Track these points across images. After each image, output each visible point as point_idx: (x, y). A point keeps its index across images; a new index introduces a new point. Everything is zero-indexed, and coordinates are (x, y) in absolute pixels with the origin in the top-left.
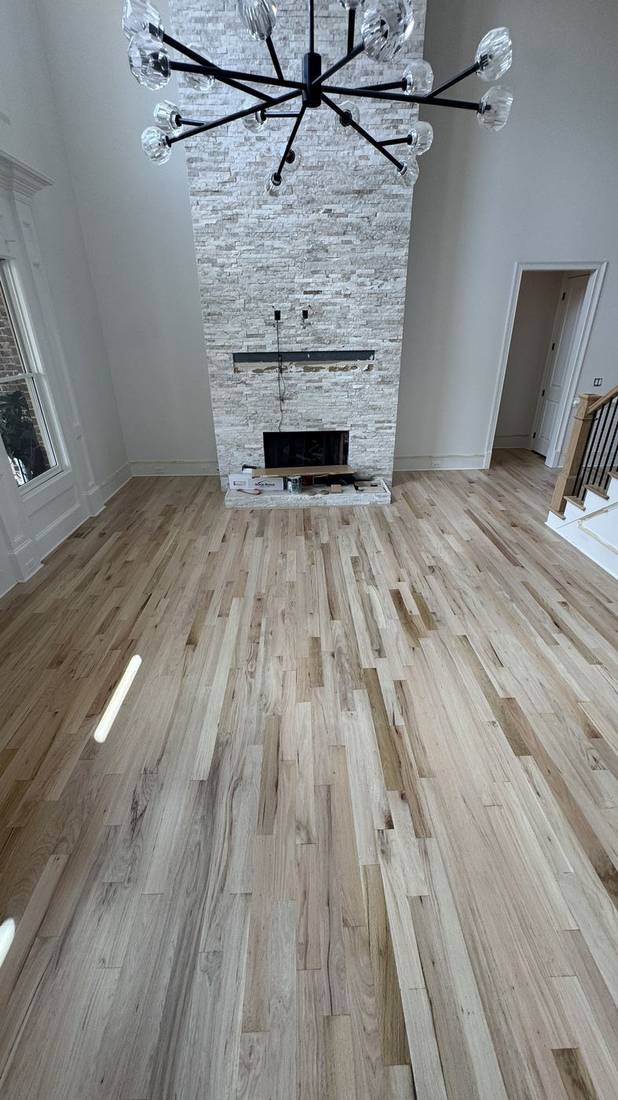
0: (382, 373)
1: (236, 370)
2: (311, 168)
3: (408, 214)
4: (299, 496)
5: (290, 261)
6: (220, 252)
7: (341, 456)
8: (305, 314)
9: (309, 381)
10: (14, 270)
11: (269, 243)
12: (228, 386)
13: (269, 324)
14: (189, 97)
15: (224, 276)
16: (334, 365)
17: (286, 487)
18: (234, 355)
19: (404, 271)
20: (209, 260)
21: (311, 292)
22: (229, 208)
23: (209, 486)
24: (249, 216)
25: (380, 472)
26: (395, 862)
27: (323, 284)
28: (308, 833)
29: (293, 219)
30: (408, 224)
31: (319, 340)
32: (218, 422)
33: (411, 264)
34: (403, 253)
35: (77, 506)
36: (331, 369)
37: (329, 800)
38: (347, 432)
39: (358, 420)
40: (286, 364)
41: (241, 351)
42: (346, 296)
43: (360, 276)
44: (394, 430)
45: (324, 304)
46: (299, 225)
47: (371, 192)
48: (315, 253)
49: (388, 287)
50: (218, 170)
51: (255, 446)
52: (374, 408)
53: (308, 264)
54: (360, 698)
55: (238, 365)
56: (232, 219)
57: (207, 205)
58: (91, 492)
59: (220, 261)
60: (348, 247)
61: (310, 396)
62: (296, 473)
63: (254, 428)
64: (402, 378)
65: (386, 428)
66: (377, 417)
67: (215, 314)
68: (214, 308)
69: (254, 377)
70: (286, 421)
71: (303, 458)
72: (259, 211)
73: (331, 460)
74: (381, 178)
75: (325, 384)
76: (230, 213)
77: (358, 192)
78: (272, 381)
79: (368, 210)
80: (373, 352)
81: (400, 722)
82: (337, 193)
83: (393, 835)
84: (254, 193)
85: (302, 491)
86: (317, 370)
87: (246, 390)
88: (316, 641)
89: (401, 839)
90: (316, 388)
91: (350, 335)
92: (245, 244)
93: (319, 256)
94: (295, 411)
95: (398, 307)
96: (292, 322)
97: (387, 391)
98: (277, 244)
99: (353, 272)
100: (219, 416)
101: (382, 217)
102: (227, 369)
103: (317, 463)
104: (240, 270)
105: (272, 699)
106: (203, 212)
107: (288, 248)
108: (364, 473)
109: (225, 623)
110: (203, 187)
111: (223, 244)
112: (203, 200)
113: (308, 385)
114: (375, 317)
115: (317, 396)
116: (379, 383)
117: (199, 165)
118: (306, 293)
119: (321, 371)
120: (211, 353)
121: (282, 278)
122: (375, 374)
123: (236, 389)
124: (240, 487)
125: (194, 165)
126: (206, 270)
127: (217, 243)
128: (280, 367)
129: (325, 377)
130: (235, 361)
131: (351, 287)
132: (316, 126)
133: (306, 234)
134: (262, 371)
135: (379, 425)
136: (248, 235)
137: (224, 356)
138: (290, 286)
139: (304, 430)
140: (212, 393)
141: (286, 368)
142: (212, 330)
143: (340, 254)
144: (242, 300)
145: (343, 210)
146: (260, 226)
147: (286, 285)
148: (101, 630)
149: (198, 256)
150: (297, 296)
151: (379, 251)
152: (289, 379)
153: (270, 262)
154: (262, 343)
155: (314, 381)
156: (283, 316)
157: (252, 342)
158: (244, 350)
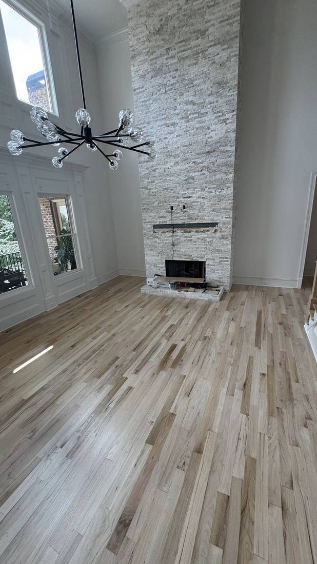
0: (222, 233)
1: (154, 232)
2: (186, 146)
3: (233, 158)
4: (173, 291)
5: (178, 185)
6: (149, 184)
7: (202, 274)
8: (184, 207)
9: (186, 237)
10: (71, 198)
11: (168, 178)
12: (151, 239)
13: (168, 212)
15: (150, 193)
16: (198, 230)
18: (154, 225)
19: (232, 184)
20: (145, 188)
21: (186, 197)
22: (153, 167)
24: (161, 168)
25: (222, 284)
26: (48, 462)
27: (192, 193)
28: (34, 434)
29: (178, 167)
30: (233, 163)
31: (191, 218)
32: (147, 254)
33: (236, 181)
34: (231, 176)
35: (85, 284)
36: (196, 232)
37: (53, 425)
38: (205, 262)
39: (210, 256)
40: (176, 229)
41: (156, 224)
42: (203, 198)
43: (209, 189)
44: (229, 263)
45: (193, 202)
46: (181, 170)
47: (214, 151)
48: (188, 180)
49: (224, 192)
51: (161, 266)
52: (218, 251)
53: (185, 185)
54: (108, 389)
55: (155, 230)
56: (154, 170)
57: (145, 167)
58: (91, 280)
59: (149, 187)
60: (204, 176)
61: (187, 244)
62: (174, 280)
63: (161, 258)
64: (233, 235)
65: (225, 261)
66: (220, 255)
67: (146, 209)
68: (146, 207)
69: (161, 235)
70: (175, 255)
71: (185, 273)
72: (165, 166)
73: (197, 275)
74: (218, 145)
75: (194, 238)
77: (208, 152)
78: (170, 237)
79: (213, 159)
80: (217, 224)
81: (112, 405)
82: (198, 154)
83: (59, 450)
84: (163, 159)
86: (190, 232)
87: (158, 241)
89: (60, 453)
90: (189, 240)
91: (205, 215)
92: (159, 180)
93: (190, 181)
94: (179, 251)
95: (229, 202)
96: (178, 211)
97: (225, 242)
98: (172, 178)
99: (206, 187)
100: (147, 251)
101: (220, 161)
102: (150, 231)
103: (191, 276)
104: (156, 190)
105: (76, 378)
106: (143, 169)
107: (177, 180)
108: (214, 283)
110: (143, 160)
111: (150, 181)
112: (143, 165)
113: (185, 239)
114: (217, 207)
115: (190, 245)
116: (220, 239)
118: (184, 198)
119: (192, 232)
120: (144, 225)
121: (174, 192)
122: (218, 234)
123: (154, 240)
124: (150, 284)
126: (144, 191)
127: (148, 181)
128: (173, 231)
129: (193, 235)
130: (154, 228)
131: (205, 194)
132: (188, 129)
133: (184, 173)
134: (165, 232)
135: (221, 260)
136: (159, 176)
137: (150, 226)
138: (177, 195)
139: (183, 260)
140: (144, 241)
141: (176, 231)
142: (145, 215)
143: (199, 180)
144: (157, 203)
145: (201, 161)
146: (165, 172)
147: (175, 195)
149: (141, 186)
150: (180, 199)
151: (218, 176)
152: (177, 236)
153: (169, 186)
154: (165, 220)
155: (188, 237)
156: (174, 208)
157: (161, 220)
158: (158, 223)
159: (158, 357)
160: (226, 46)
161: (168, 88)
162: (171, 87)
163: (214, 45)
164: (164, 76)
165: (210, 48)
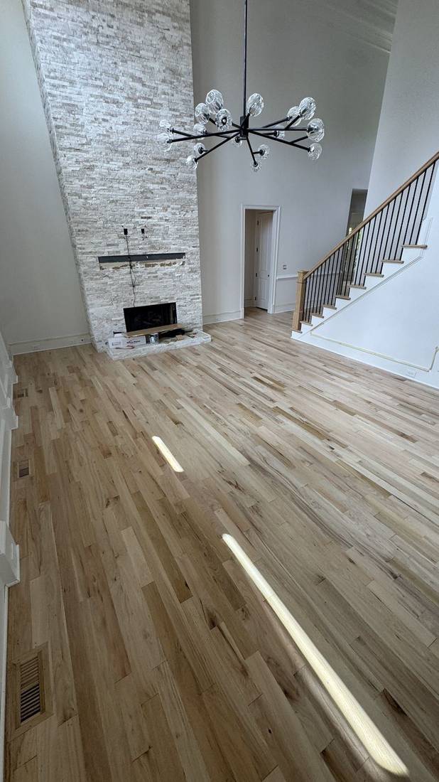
0: (190, 266)
1: (101, 268)
2: (138, 142)
3: (195, 175)
4: (160, 345)
5: (131, 198)
6: (83, 189)
7: (172, 319)
8: (143, 231)
9: (149, 273)
11: (117, 185)
12: (97, 279)
13: (121, 237)
14: (54, 86)
15: (88, 205)
16: (163, 262)
17: (148, 342)
18: (99, 258)
19: (196, 207)
20: (76, 194)
21: (145, 218)
22: (87, 161)
23: (90, 350)
24: (102, 167)
25: (196, 325)
26: (343, 456)
27: (152, 213)
29: (129, 172)
30: (195, 181)
31: (153, 247)
32: (92, 304)
33: (200, 203)
34: (194, 197)
36: (162, 265)
37: (305, 451)
38: (175, 304)
39: (180, 295)
40: (133, 263)
41: (103, 255)
42: (166, 220)
43: (173, 209)
44: (200, 300)
45: (154, 225)
46: (134, 176)
47: (174, 160)
48: (145, 194)
49: (188, 216)
50: (78, 136)
51: (119, 318)
52: (189, 287)
53: (142, 200)
54: (280, 417)
55: (102, 264)
56: (91, 168)
57: (72, 158)
59: (84, 195)
60: (165, 192)
61: (151, 283)
62: (155, 331)
63: (117, 306)
64: (201, 267)
65: (196, 299)
66: (190, 293)
67: (83, 231)
68: (81, 227)
69: (114, 272)
70: (138, 300)
71: (148, 323)
72: (108, 165)
73: (168, 323)
74: (178, 153)
75: (159, 274)
76: (88, 164)
77: (167, 160)
78: (126, 274)
79: (173, 171)
80: (184, 254)
81: (305, 420)
82: (155, 159)
83: (336, 450)
84: (104, 154)
85: (162, 341)
86: (153, 266)
87: (110, 281)
88: (240, 405)
90: (154, 277)
91: (170, 243)
92: (100, 185)
93: (149, 195)
94: (143, 293)
95: (195, 227)
96: (135, 236)
97: (195, 277)
98: (121, 187)
99: (169, 207)
100: (91, 300)
101: (181, 175)
102: (95, 267)
104: (98, 202)
105: (246, 430)
106: (69, 162)
107: (129, 190)
108: (188, 327)
109: (185, 411)
110: (68, 146)
111: (85, 184)
112: (69, 155)
113: (149, 275)
114: (184, 233)
115: (155, 282)
116: (190, 272)
117: (64, 131)
118: (142, 218)
119: (156, 267)
120: (82, 257)
121: (126, 208)
122: (187, 267)
123: (101, 281)
124: (117, 346)
125: (60, 130)
126: (75, 201)
127: (81, 183)
128: (130, 265)
129: (159, 270)
130: (100, 262)
131: (168, 215)
132: (139, 118)
133: (139, 182)
134: (118, 268)
135: (192, 297)
137: (93, 259)
138: (132, 213)
139: (149, 304)
140: (85, 285)
141: (134, 265)
142: (82, 242)
143: (160, 196)
144: (102, 222)
145: (159, 170)
146: (110, 174)
147: (129, 213)
149: (68, 191)
150: (137, 220)
151: (181, 195)
152: (137, 272)
153: (118, 198)
154: (117, 250)
155: (152, 273)
156: (129, 232)
157: (111, 249)
158: (106, 255)
159: (263, 388)
160: (176, 24)
161: (101, 39)
162: (108, 40)
163: (164, 14)
164: (93, 13)
165: (158, 15)
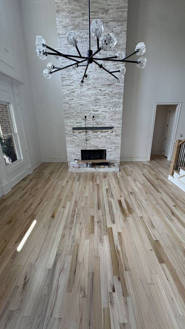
0: (116, 133)
1: (73, 132)
2: (95, 79)
3: (123, 90)
4: (91, 169)
5: (90, 103)
6: (70, 101)
7: (104, 157)
8: (93, 117)
9: (95, 135)
10: (12, 106)
11: (83, 98)
13: (83, 120)
14: (63, 62)
15: (70, 107)
16: (102, 131)
17: (87, 166)
18: (73, 128)
19: (122, 105)
20: (66, 103)
21: (95, 111)
22: (72, 89)
23: (64, 165)
24: (78, 91)
25: (116, 162)
26: (115, 306)
27: (99, 109)
28: (84, 293)
29: (90, 92)
30: (123, 93)
31: (98, 124)
32: (68, 147)
33: (124, 103)
34: (121, 100)
35: (25, 171)
36: (101, 132)
37: (93, 279)
38: (106, 150)
39: (109, 146)
40: (88, 130)
41: (75, 127)
42: (105, 112)
43: (109, 107)
44: (120, 149)
45: (99, 114)
46: (92, 94)
47: (112, 85)
48: (96, 101)
49: (117, 109)
50: (70, 80)
51: (78, 154)
52: (114, 143)
53: (94, 104)
54: (106, 238)
55: (74, 131)
56: (73, 92)
57: (66, 89)
58: (29, 167)
59: (69, 103)
60: (106, 99)
61: (95, 140)
62: (90, 162)
63: (78, 149)
64: (122, 134)
65: (117, 149)
66: (115, 146)
67: (68, 117)
68: (67, 115)
69: (78, 134)
70: (88, 147)
71: (93, 157)
72: (81, 90)
73: (101, 158)
74: (115, 81)
75: (99, 136)
76: (73, 90)
77: (109, 85)
78: (84, 135)
79: (111, 90)
80: (113, 127)
81: (119, 248)
82: (103, 85)
83: (115, 295)
84: (79, 86)
85: (92, 167)
86: (97, 132)
87: (76, 138)
88: (93, 217)
89: (117, 296)
90: (97, 137)
91: (106, 122)
92: (77, 98)
93: (98, 101)
94: (90, 144)
95: (120, 115)
96: (90, 119)
97: (118, 138)
98: (86, 98)
99: (107, 106)
100: (68, 145)
101: (115, 91)
102: (71, 132)
103: (97, 159)
104: (75, 105)
105: (77, 238)
106: (65, 90)
107: (89, 99)
108: (111, 162)
109: (64, 210)
110: (66, 84)
111: (71, 99)
112: (65, 88)
113: (94, 136)
114: (114, 118)
115: (97, 140)
116: (115, 136)
117: (64, 79)
118: (94, 111)
119: (98, 133)
120: (66, 127)
121: (87, 107)
122: (114, 133)
123: (73, 137)
124: (73, 166)
125: (63, 79)
126: (65, 105)
127: (69, 98)
128: (86, 131)
129: (99, 134)
130: (73, 130)
131: (107, 109)
133: (94, 96)
134: (81, 132)
135: (115, 148)
136: (77, 96)
137: (70, 128)
138: (89, 109)
139: (93, 149)
140: (66, 138)
141: (88, 132)
142: (67, 121)
143: (103, 101)
144: (76, 113)
145: (104, 90)
146: (81, 94)
148: (25, 212)
149: (64, 102)
150: (91, 112)
151: (115, 100)
152: (89, 135)
153: (84, 103)
154: (81, 125)
155: (96, 135)
156: (87, 117)
157: (78, 124)
158: (76, 127)
159: (117, 209)
160: (119, 24)
161: (83, 40)
162: (86, 39)
163: (113, 21)
164: (81, 31)
165: (111, 22)
